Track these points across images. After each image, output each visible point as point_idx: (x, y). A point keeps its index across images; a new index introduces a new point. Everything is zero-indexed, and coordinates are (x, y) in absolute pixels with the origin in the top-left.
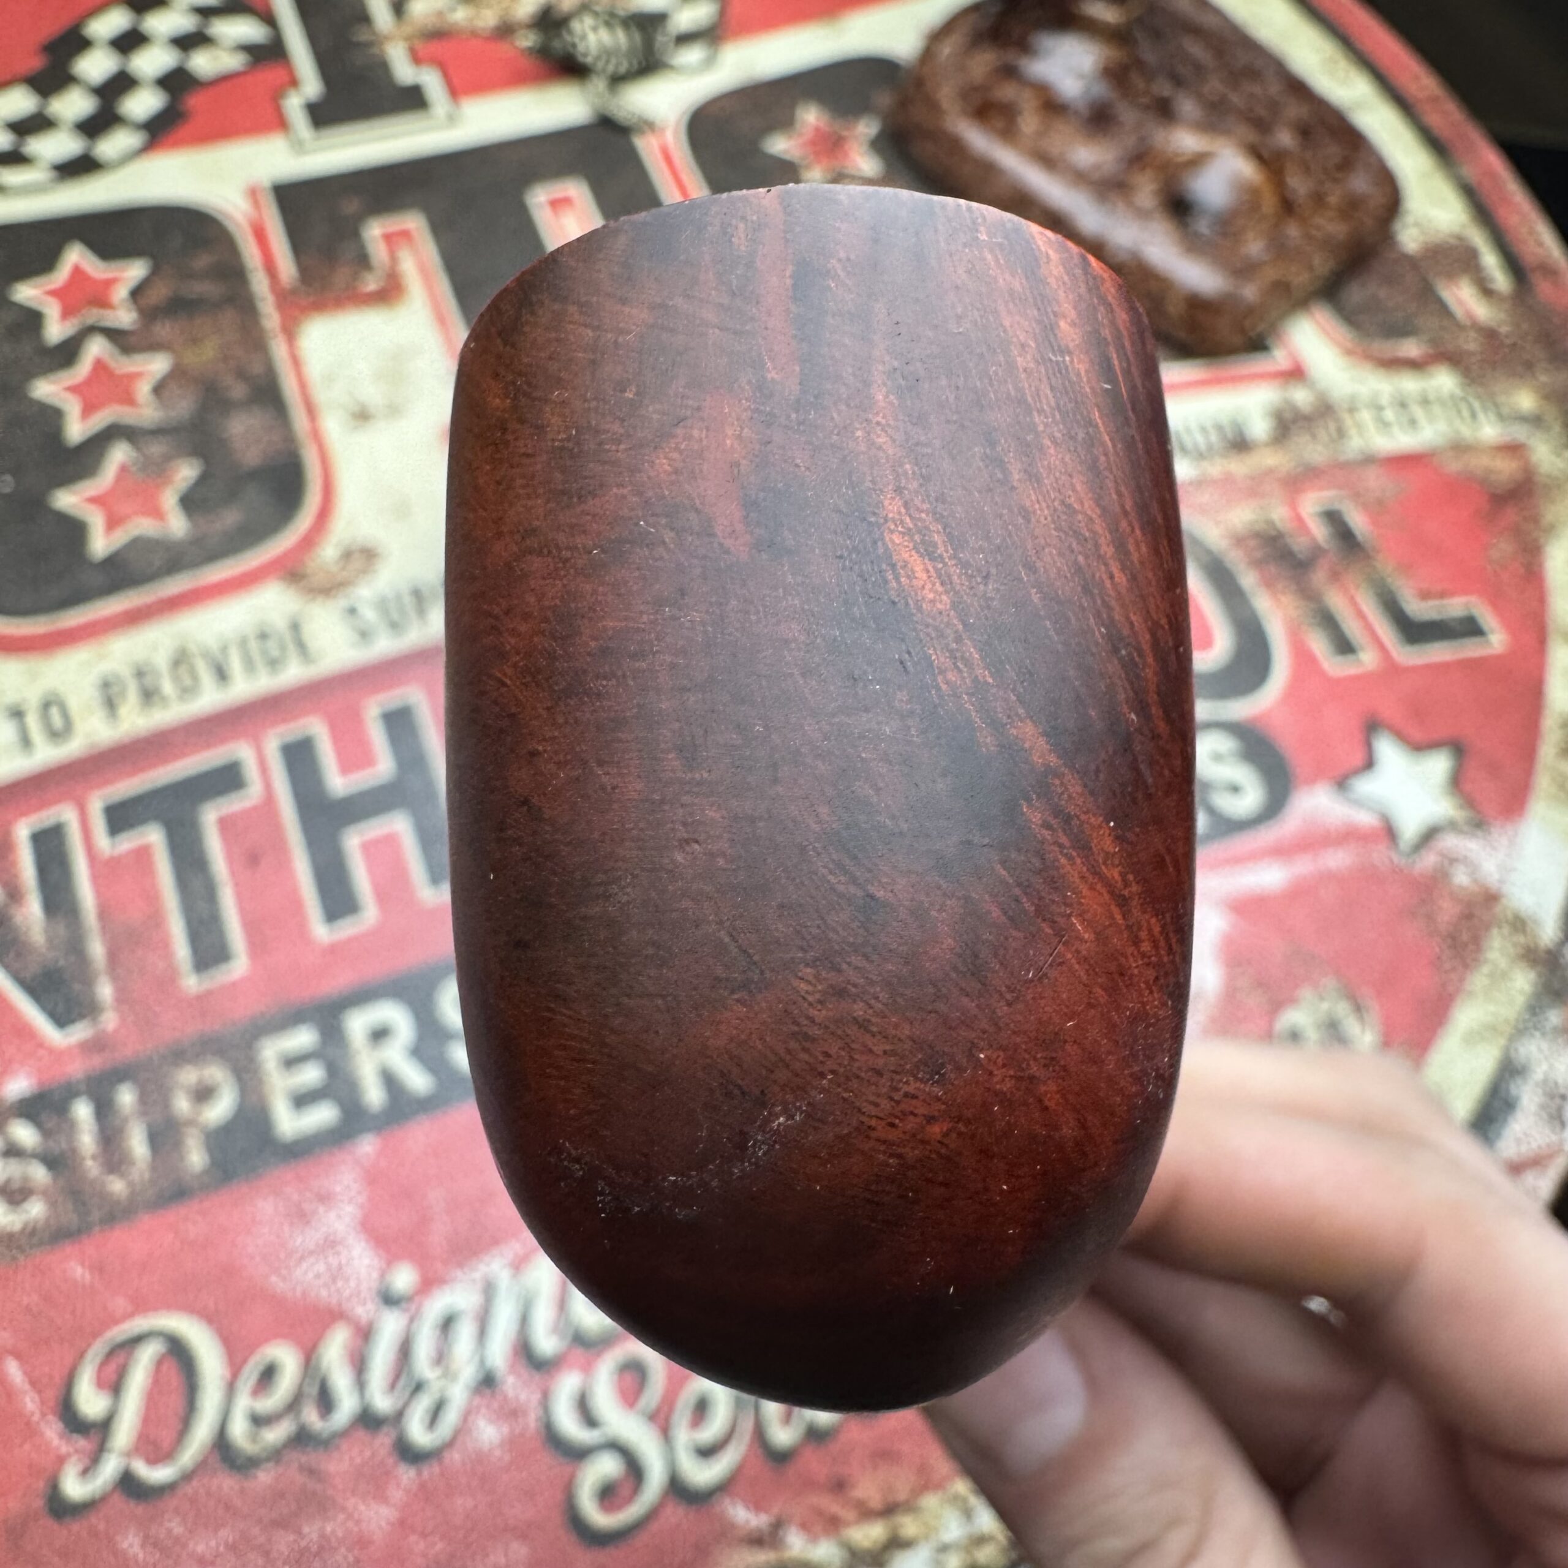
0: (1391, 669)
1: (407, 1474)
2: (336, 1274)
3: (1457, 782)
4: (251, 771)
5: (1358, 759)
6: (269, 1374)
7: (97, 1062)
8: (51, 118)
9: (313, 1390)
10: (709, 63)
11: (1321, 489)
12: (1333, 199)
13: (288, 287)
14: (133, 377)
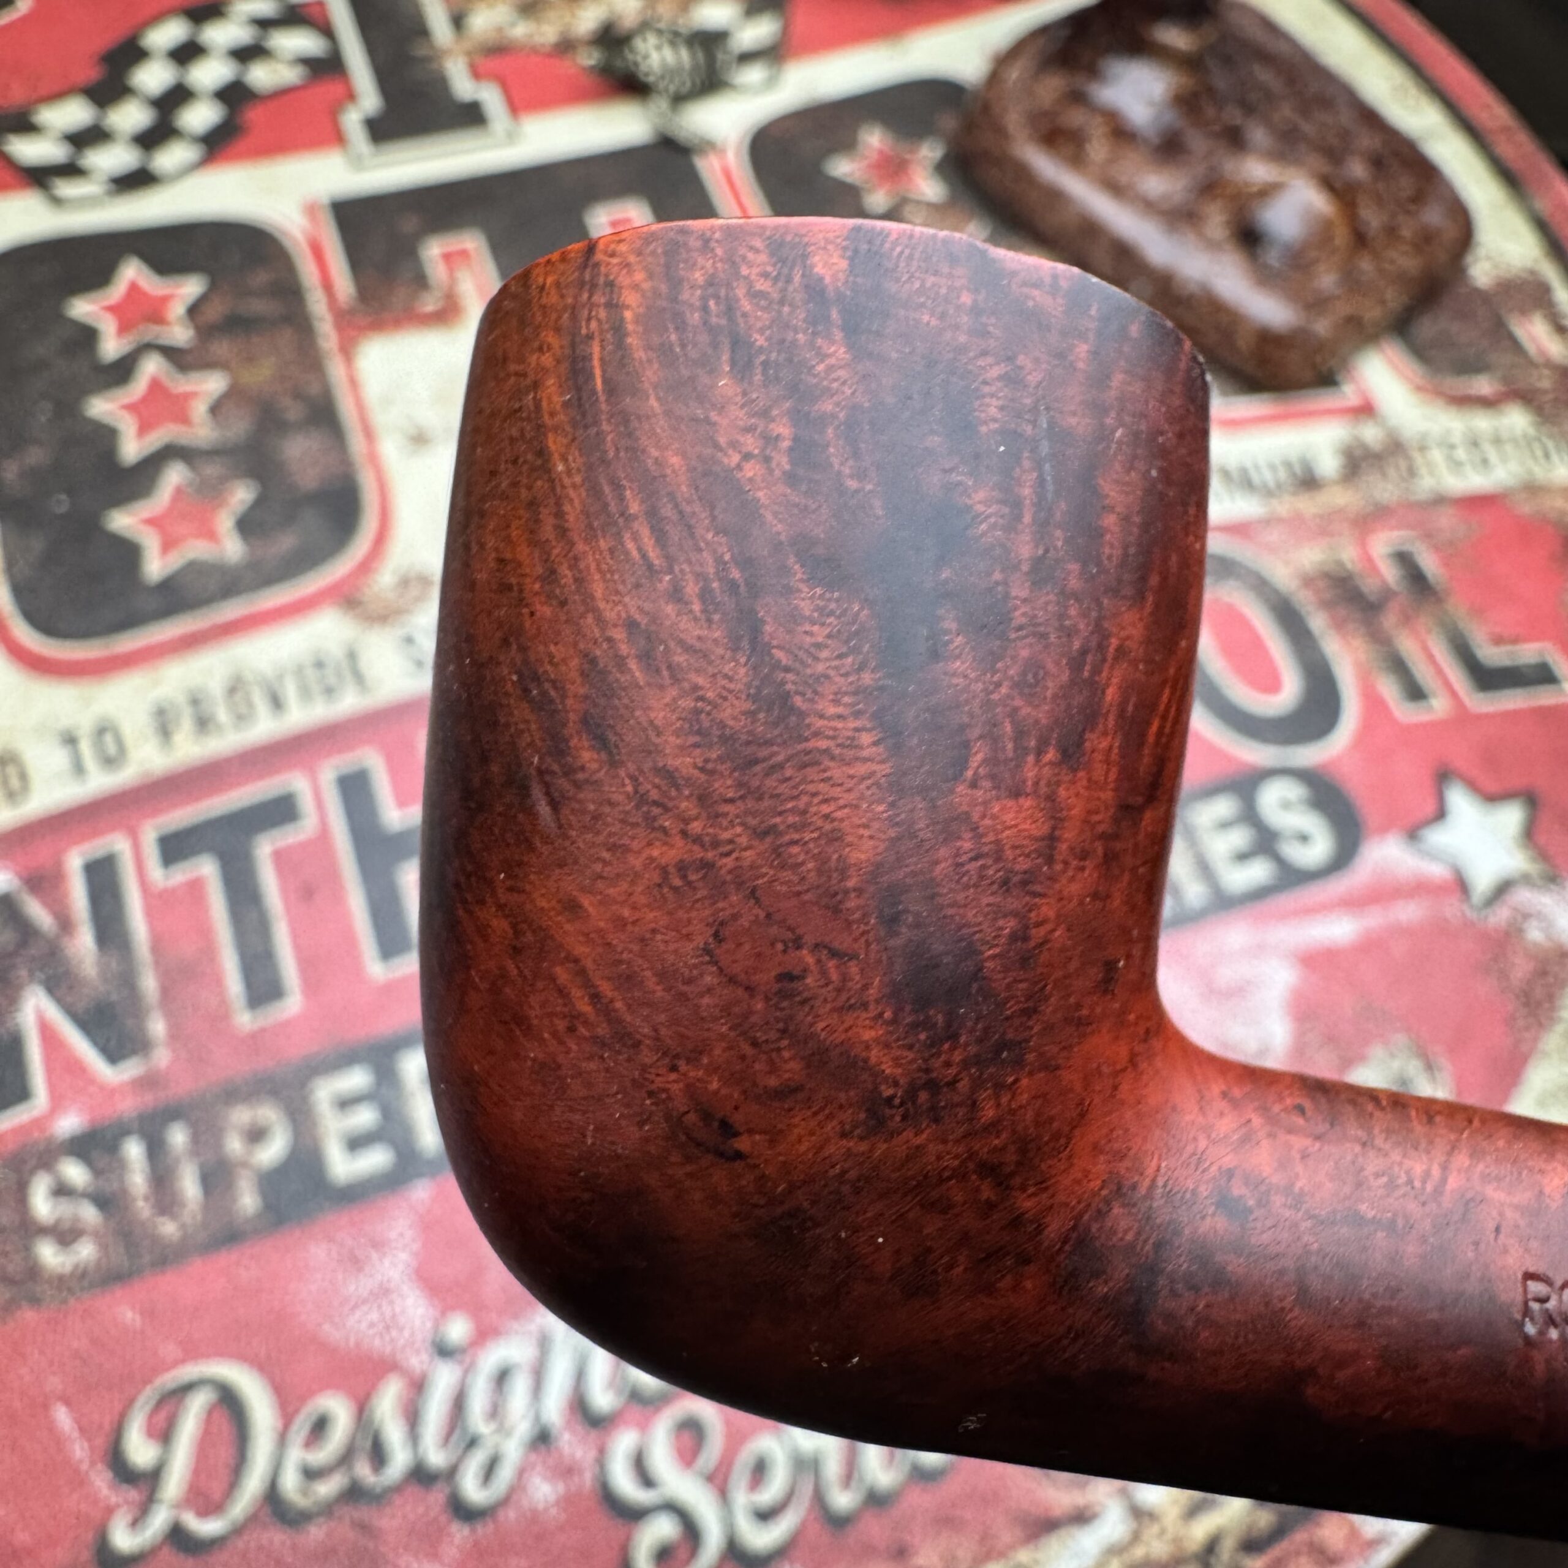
0: (1462, 717)
1: (460, 1532)
2: (390, 1324)
3: (1530, 834)
4: (306, 803)
5: (1430, 808)
6: (320, 1426)
7: (150, 1099)
8: (107, 129)
9: (368, 1444)
10: (771, 83)
11: (1392, 528)
12: (1406, 233)
13: (344, 306)
14: (188, 397)
